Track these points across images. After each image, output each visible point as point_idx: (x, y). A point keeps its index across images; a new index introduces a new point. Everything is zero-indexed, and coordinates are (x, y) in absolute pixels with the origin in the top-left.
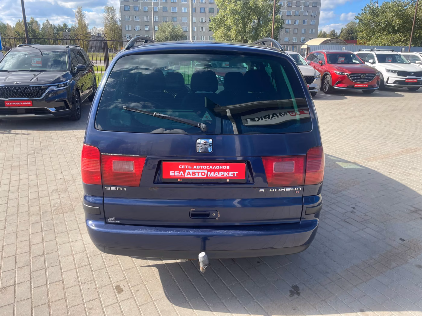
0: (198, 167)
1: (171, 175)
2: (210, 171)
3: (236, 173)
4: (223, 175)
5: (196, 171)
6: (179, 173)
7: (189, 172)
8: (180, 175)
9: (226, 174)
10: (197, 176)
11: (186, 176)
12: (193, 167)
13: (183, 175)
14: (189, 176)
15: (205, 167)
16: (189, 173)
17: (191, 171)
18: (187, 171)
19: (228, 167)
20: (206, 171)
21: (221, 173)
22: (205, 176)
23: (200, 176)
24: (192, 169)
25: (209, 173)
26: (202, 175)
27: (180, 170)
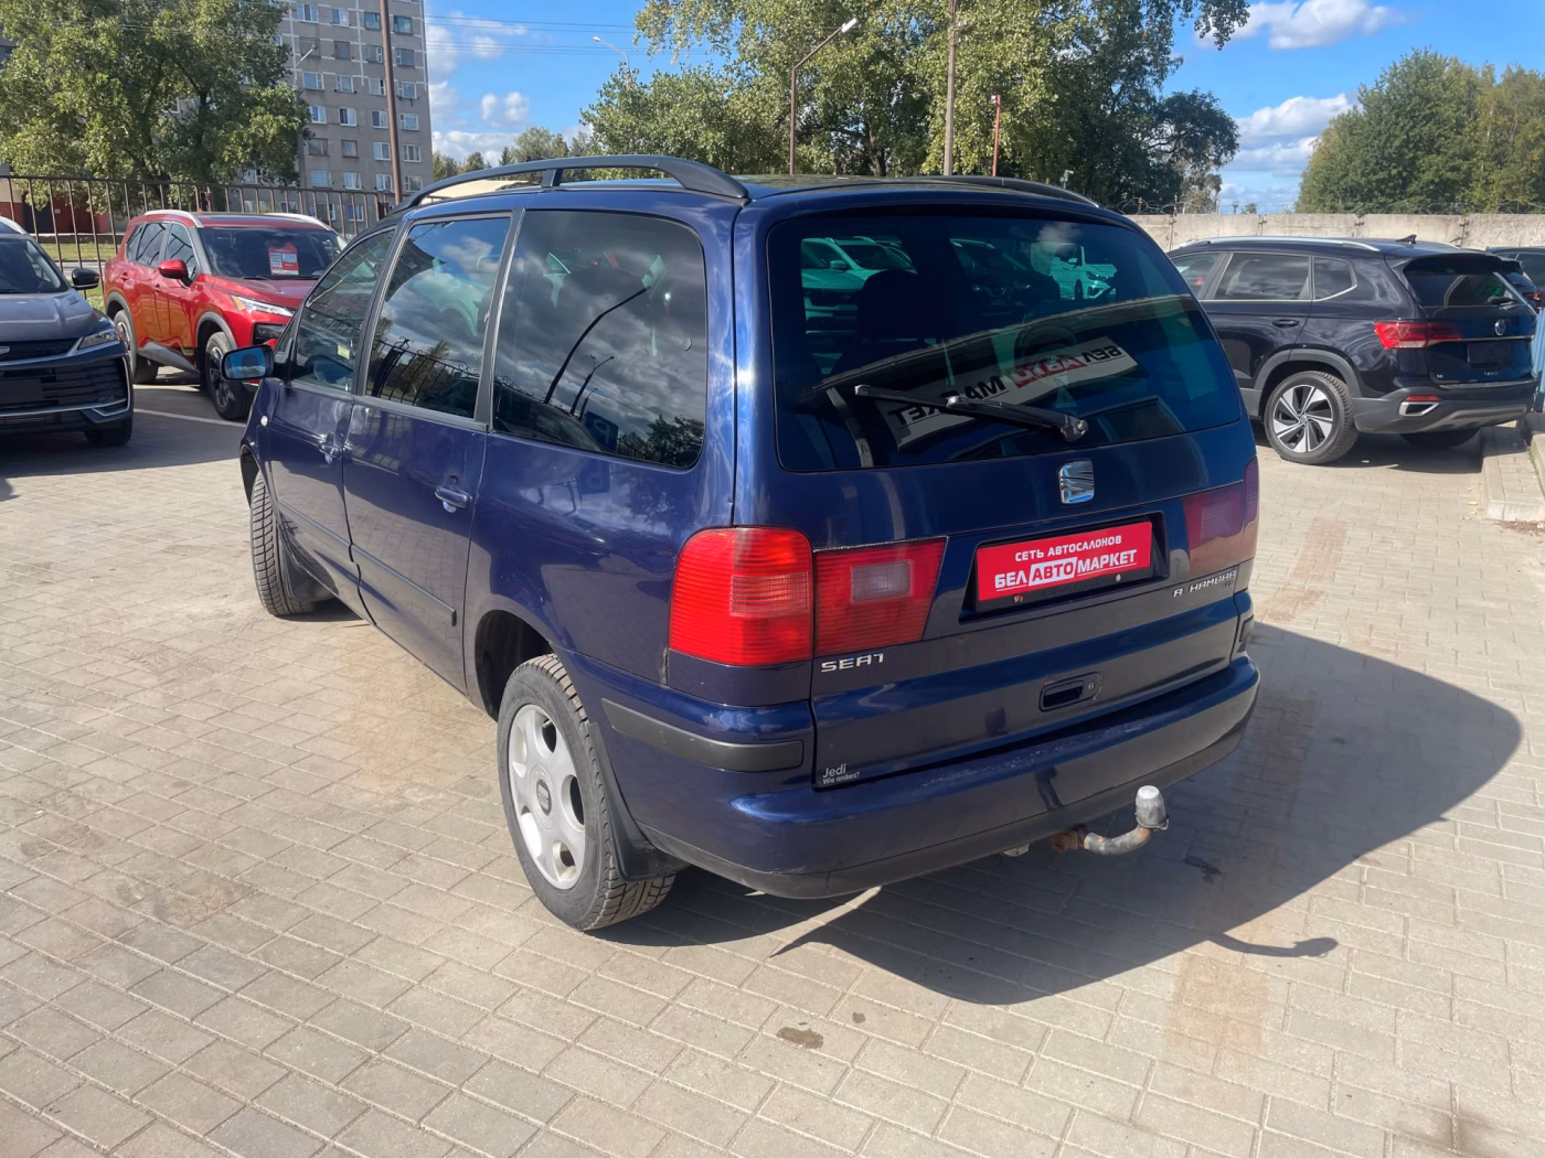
0: (1059, 551)
1: (997, 586)
2: (1082, 556)
3: (1132, 552)
4: (1107, 566)
5: (1052, 563)
6: (1016, 576)
7: (1038, 570)
8: (1018, 582)
9: (1113, 559)
10: (1055, 579)
11: (1031, 583)
12: (1046, 552)
13: (1025, 581)
14: (1038, 582)
15: (1073, 548)
16: (1038, 574)
17: (1042, 566)
18: (1034, 567)
19: (1118, 539)
20: (1074, 560)
21: (1105, 559)
22: (1072, 576)
23: (1063, 577)
24: (1046, 559)
25: (1081, 562)
26: (1066, 573)
27: (1017, 567)
